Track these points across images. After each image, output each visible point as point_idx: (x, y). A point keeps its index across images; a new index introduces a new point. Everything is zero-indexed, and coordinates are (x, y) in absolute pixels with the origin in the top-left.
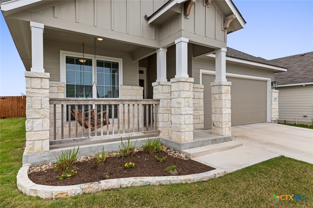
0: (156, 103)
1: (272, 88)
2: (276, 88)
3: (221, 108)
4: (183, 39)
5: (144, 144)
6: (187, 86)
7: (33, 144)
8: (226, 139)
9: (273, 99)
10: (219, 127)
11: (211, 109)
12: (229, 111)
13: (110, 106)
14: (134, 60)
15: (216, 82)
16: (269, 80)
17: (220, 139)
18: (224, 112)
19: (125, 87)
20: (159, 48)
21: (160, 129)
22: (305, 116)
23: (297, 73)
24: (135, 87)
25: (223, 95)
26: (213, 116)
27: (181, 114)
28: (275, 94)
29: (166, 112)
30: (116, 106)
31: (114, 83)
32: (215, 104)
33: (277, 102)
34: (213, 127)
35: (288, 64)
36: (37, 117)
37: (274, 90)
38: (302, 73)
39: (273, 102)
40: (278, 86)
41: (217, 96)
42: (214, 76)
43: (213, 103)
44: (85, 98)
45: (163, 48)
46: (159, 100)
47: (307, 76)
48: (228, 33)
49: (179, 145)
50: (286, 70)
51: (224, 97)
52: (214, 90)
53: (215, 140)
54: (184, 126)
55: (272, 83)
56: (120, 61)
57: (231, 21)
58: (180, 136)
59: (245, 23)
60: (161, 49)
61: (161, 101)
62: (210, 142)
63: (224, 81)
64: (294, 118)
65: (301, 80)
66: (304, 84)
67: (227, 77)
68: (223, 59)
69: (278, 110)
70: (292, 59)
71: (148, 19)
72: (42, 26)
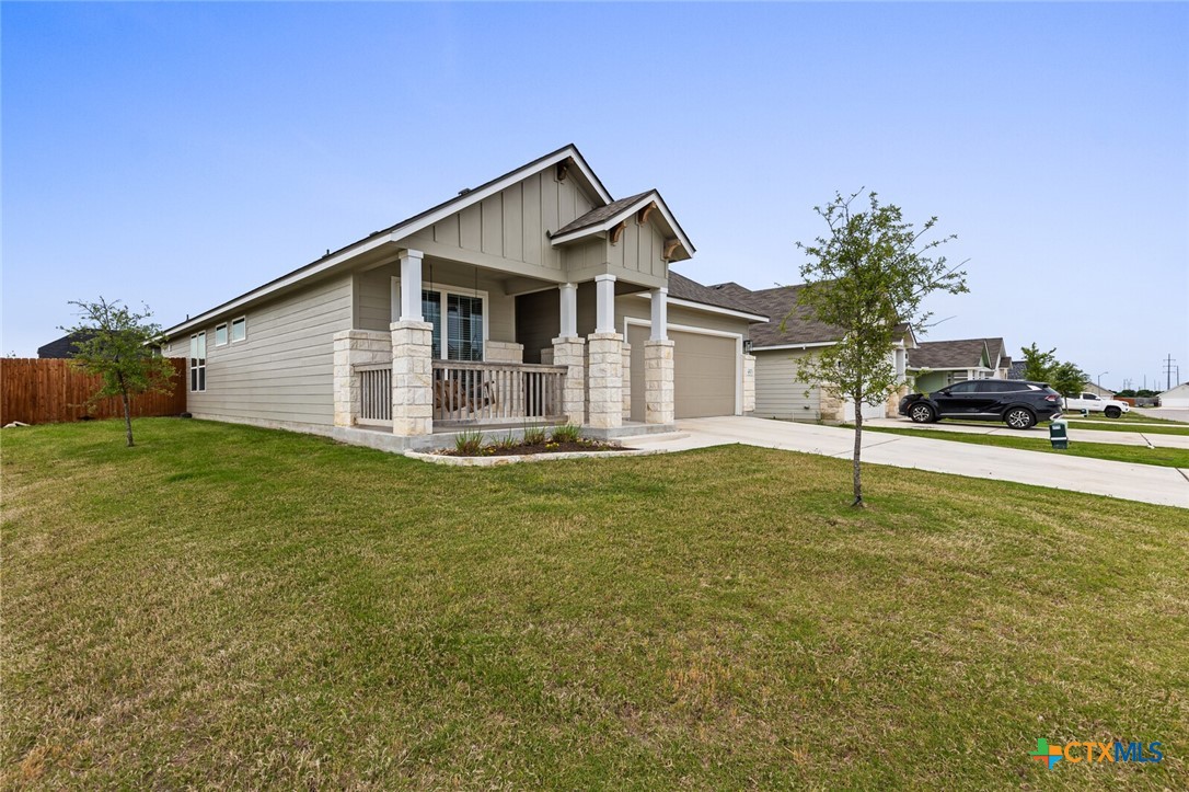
0: (562, 371)
1: (745, 352)
2: (752, 353)
3: (659, 381)
4: (608, 276)
5: (554, 433)
6: (614, 346)
7: (416, 423)
8: (666, 429)
9: (746, 373)
10: (657, 411)
11: (644, 383)
12: (672, 386)
13: (464, 372)
14: (507, 294)
15: (653, 339)
16: (740, 337)
17: (658, 428)
18: (664, 388)
19: (493, 344)
20: (566, 284)
21: (567, 414)
22: (806, 408)
23: (795, 324)
24: (509, 345)
25: (663, 361)
26: (647, 393)
27: (606, 387)
28: (749, 363)
29: (576, 386)
30: (479, 372)
31: (466, 335)
32: (650, 375)
33: (753, 379)
34: (647, 412)
35: (783, 304)
36: (419, 385)
37: (748, 356)
38: (803, 323)
39: (746, 379)
40: (755, 349)
41: (654, 362)
42: (650, 328)
43: (647, 373)
44: (471, 362)
45: (573, 283)
46: (567, 367)
47: (811, 331)
48: (670, 262)
49: (604, 431)
50: (767, 320)
51: (663, 363)
52: (650, 353)
53: (652, 428)
54: (610, 404)
55: (744, 343)
56: (484, 296)
57: (674, 247)
58: (604, 419)
59: (695, 250)
60: (569, 285)
61: (570, 368)
62: (645, 430)
63: (664, 338)
64: (789, 411)
65: (799, 338)
66: (803, 346)
67: (669, 331)
68: (663, 300)
69: (753, 393)
70: (791, 294)
71: (551, 237)
72: (421, 255)
